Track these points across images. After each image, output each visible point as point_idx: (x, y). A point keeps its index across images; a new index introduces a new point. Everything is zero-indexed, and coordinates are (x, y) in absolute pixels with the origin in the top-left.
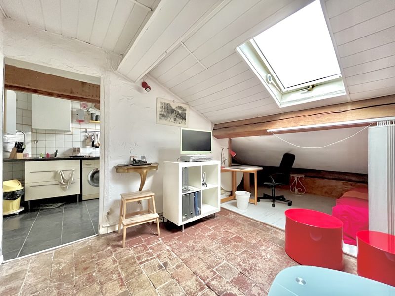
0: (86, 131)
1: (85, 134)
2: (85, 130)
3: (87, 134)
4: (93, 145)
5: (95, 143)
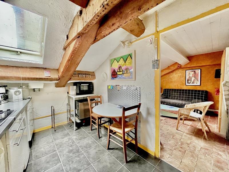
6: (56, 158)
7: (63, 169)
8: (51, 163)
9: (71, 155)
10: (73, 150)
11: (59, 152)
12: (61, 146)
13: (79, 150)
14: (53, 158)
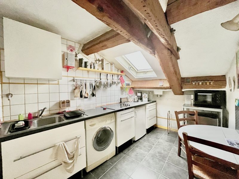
0: (74, 80)
1: (73, 83)
2: (72, 78)
3: (74, 83)
4: (81, 96)
5: (84, 94)
6: (150, 149)
7: (145, 157)
8: (145, 148)
9: (157, 155)
10: (162, 154)
11: (155, 147)
12: (159, 145)
13: (166, 157)
14: (149, 147)
